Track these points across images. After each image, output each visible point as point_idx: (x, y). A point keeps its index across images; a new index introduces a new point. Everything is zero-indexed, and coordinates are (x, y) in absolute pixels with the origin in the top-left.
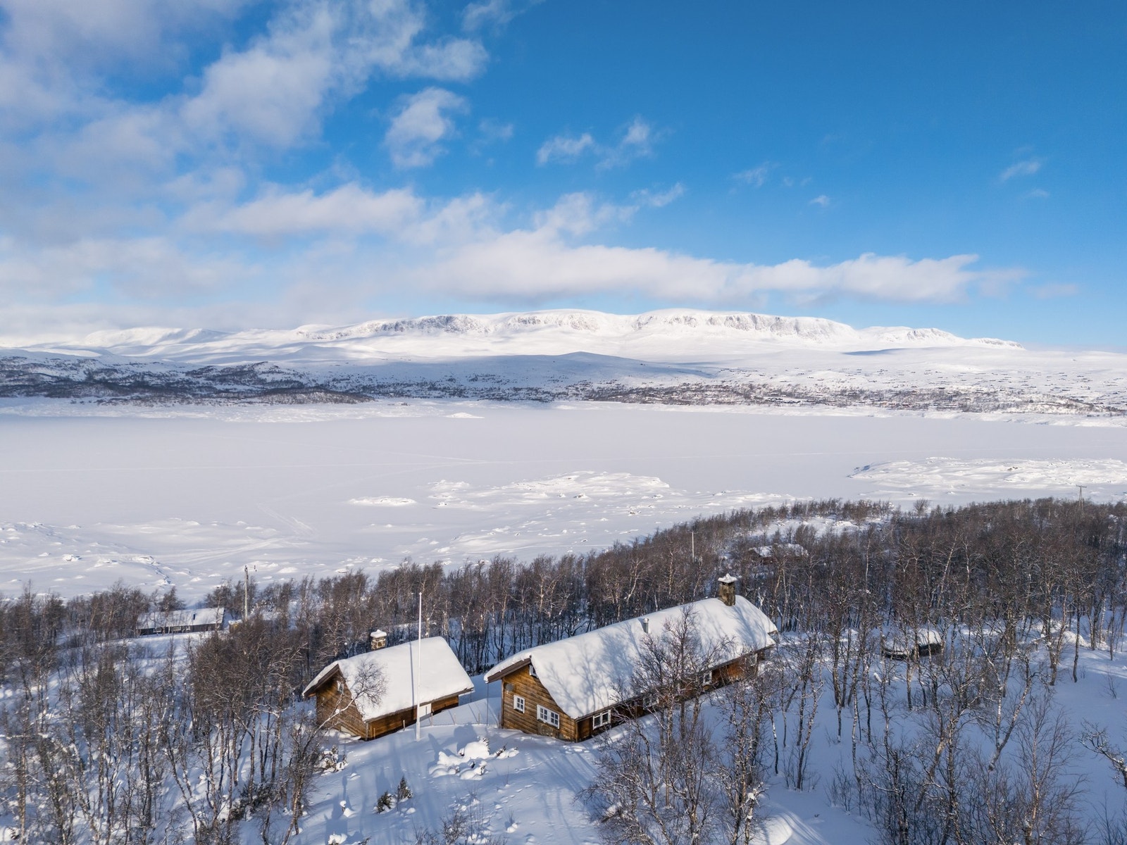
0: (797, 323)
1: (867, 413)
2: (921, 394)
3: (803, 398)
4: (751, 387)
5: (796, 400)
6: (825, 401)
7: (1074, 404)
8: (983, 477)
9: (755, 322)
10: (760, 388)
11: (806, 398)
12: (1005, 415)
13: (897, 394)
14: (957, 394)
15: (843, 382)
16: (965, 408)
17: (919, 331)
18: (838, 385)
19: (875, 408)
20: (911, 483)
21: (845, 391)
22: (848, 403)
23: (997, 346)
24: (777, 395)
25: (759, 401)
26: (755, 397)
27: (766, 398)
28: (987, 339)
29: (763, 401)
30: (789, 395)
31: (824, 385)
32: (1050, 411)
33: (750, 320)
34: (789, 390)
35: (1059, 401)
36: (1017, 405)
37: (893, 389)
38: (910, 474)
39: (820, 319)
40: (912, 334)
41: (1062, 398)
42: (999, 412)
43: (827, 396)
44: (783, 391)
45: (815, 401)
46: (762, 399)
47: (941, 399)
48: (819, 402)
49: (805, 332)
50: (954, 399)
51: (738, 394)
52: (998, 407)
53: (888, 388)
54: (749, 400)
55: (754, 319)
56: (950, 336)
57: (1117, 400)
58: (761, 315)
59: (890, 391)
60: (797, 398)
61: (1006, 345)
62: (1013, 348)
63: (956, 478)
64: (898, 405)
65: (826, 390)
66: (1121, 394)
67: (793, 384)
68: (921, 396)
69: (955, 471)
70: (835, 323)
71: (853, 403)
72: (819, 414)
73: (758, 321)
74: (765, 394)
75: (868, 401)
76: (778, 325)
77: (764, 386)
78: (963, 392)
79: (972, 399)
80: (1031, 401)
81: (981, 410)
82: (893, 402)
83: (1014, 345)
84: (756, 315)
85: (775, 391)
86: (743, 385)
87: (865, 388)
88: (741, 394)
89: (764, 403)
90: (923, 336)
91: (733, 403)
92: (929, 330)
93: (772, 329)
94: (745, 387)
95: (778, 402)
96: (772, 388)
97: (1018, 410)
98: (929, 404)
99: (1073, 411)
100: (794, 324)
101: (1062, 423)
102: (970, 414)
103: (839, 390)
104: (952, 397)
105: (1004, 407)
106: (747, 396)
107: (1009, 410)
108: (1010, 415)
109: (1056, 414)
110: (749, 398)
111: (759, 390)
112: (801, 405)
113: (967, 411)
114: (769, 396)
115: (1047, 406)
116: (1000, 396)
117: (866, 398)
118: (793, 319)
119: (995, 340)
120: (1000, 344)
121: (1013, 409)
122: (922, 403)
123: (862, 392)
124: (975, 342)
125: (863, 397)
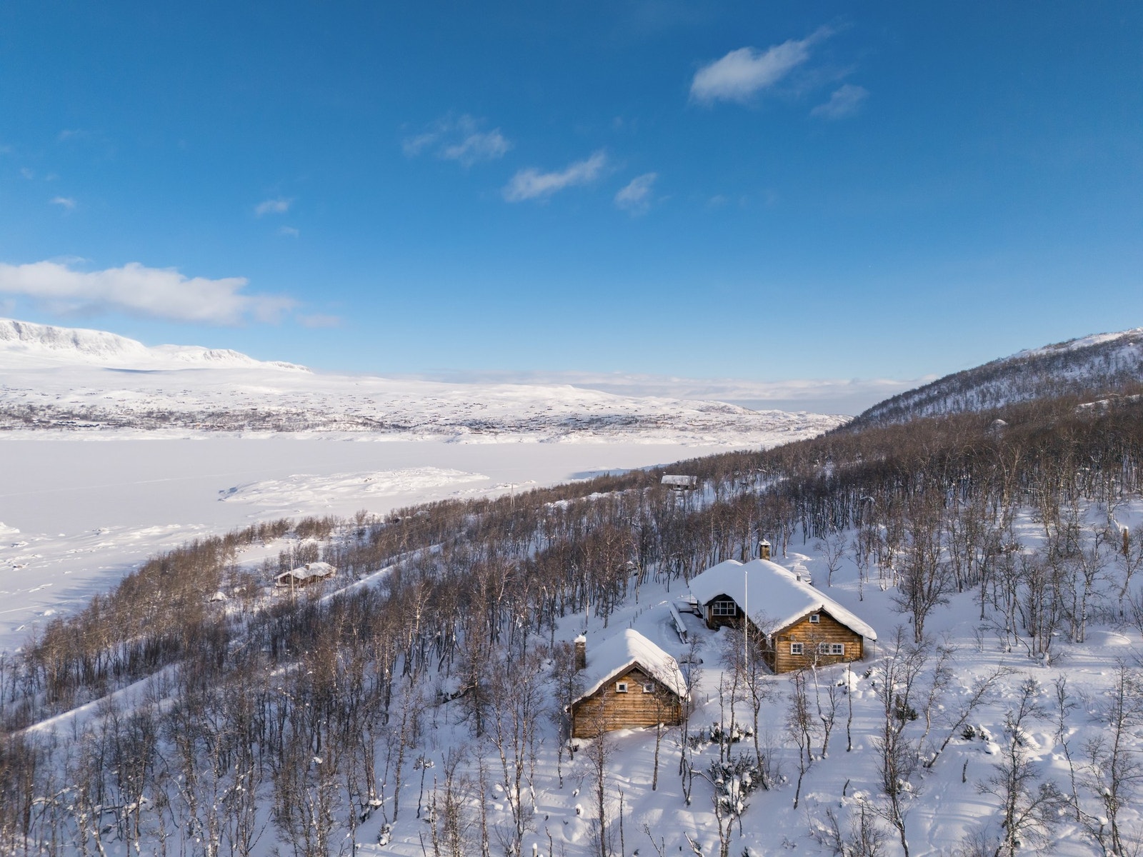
0: (75, 335)
1: (182, 436)
2: (234, 416)
3: (101, 420)
4: (32, 409)
5: (95, 424)
6: (129, 424)
7: (369, 422)
8: (347, 490)
9: (20, 332)
10: (43, 410)
11: (105, 420)
12: (315, 433)
13: (210, 416)
14: (269, 415)
15: (149, 403)
16: (279, 428)
17: (215, 351)
18: (143, 406)
19: (188, 430)
20: (288, 501)
21: (152, 413)
22: (158, 426)
23: (289, 369)
24: (68, 418)
25: (45, 425)
26: (40, 421)
27: (54, 422)
28: (281, 363)
29: (51, 425)
30: (84, 417)
31: (126, 406)
32: (351, 429)
33: (11, 328)
34: (83, 411)
35: (357, 420)
36: (324, 424)
37: (205, 410)
38: (283, 492)
39: (103, 332)
40: (209, 355)
41: (359, 418)
42: (309, 431)
43: (131, 418)
44: (74, 413)
45: (119, 425)
46: (49, 422)
47: (256, 420)
48: (124, 425)
49: (86, 346)
50: (267, 419)
51: (15, 417)
52: (307, 427)
53: (200, 410)
54: (31, 425)
55: (17, 326)
56: (246, 357)
57: (397, 418)
58: (27, 324)
59: (203, 412)
60: (94, 420)
61: (297, 368)
62: (303, 371)
63: (324, 492)
64: (212, 427)
65: (129, 412)
66: (400, 414)
67: (88, 404)
68: (234, 417)
69: (321, 486)
70: (122, 338)
71: (163, 425)
72: (127, 438)
73: (23, 329)
74: (52, 417)
75: (180, 423)
76: (50, 336)
77: (49, 407)
78: (274, 413)
79: (284, 419)
80: (335, 421)
81: (293, 430)
82: (207, 424)
83: (303, 369)
84: (20, 323)
85: (65, 413)
86: (19, 406)
87: (174, 410)
88: (18, 417)
89: (52, 427)
90: (220, 357)
91: (10, 428)
92: (226, 351)
93: (43, 341)
94: (22, 409)
95: (72, 427)
96: (60, 410)
97: (325, 429)
98: (244, 425)
99: (369, 429)
100: (71, 336)
101: (364, 439)
102: (284, 434)
103: (145, 411)
104: (265, 417)
105: (314, 426)
106: (28, 420)
107: (317, 429)
108: (318, 433)
109: (356, 431)
110: (31, 421)
111: (42, 413)
112: (102, 429)
113: (281, 430)
114: (57, 419)
115: (348, 425)
116: (308, 415)
117: (176, 419)
118: (68, 330)
119: (287, 364)
120: (291, 367)
121: (321, 428)
122: (236, 424)
123: (171, 413)
124: (269, 365)
125: (173, 419)
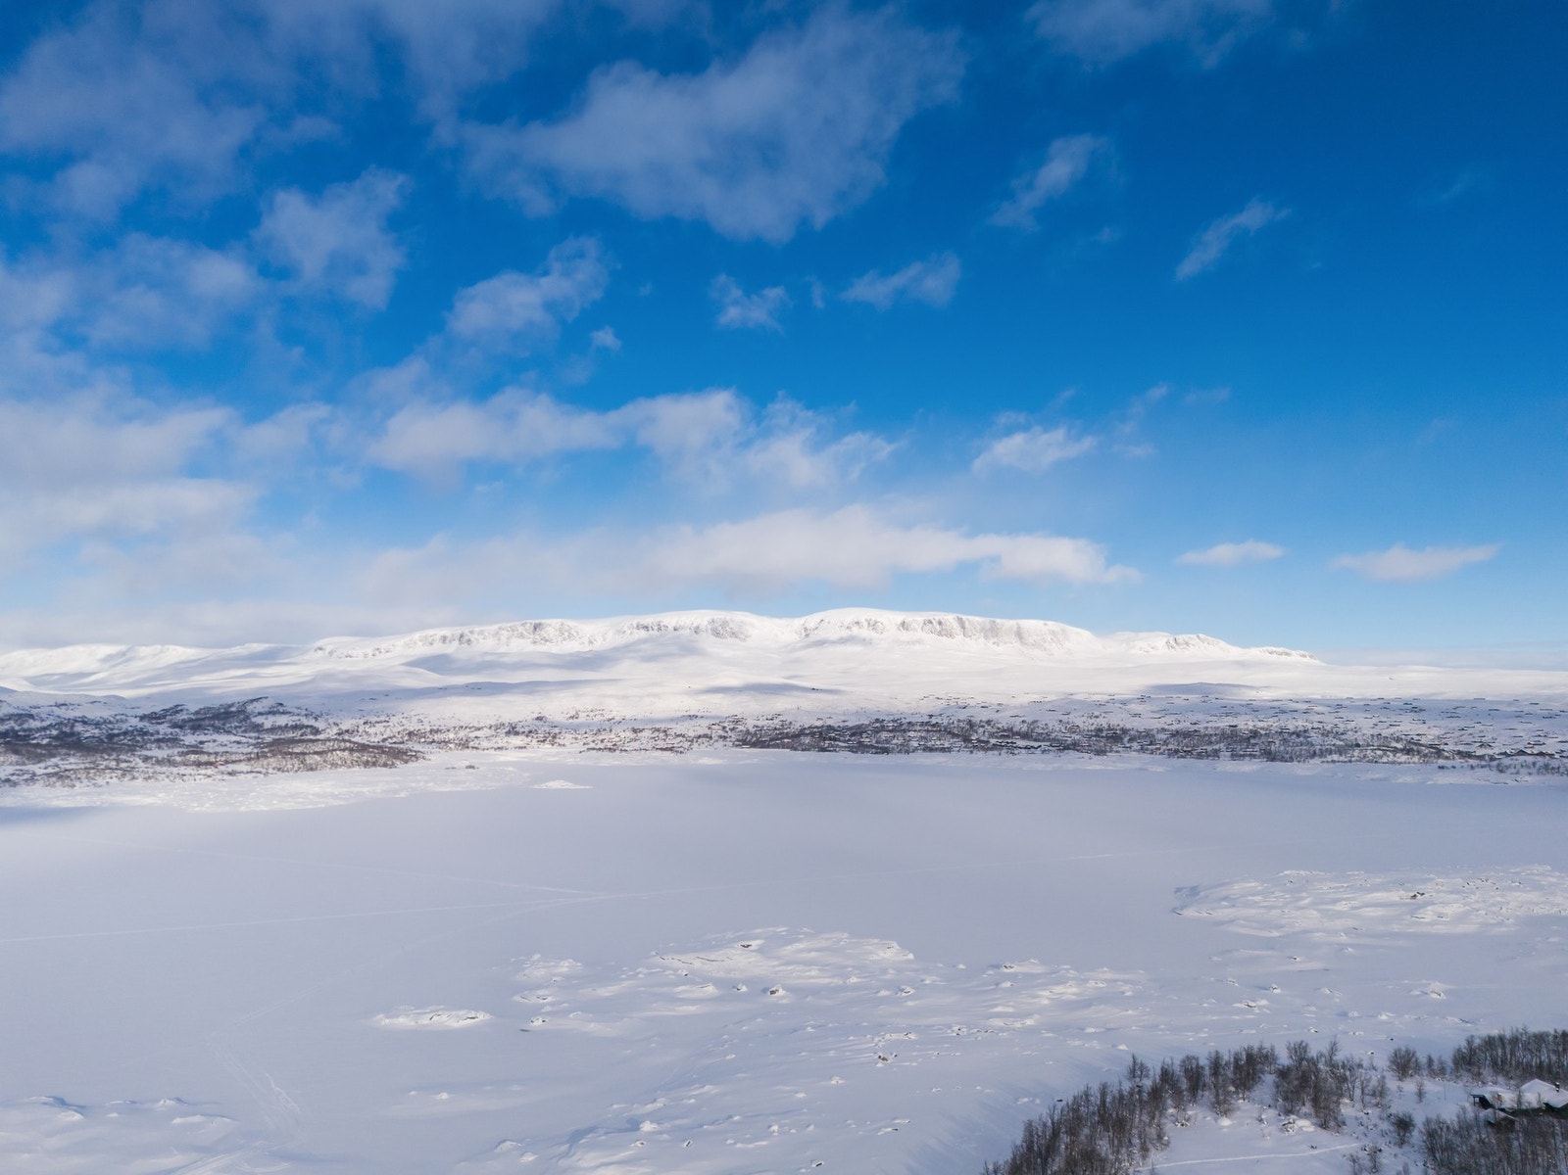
0: (1019, 628)
1: (1137, 765)
2: (1206, 735)
3: (1043, 741)
4: (971, 724)
5: (1036, 744)
6: (1074, 746)
7: (1415, 748)
9: (963, 627)
10: (983, 727)
11: (1049, 740)
12: (1325, 765)
13: (1173, 735)
14: (1255, 734)
15: (1097, 717)
16: (1271, 756)
17: (1181, 638)
18: (1091, 721)
19: (1146, 756)
21: (1101, 730)
22: (1108, 749)
23: (1284, 658)
24: (1008, 737)
25: (983, 746)
26: (979, 741)
27: (993, 741)
28: (1271, 649)
29: (990, 745)
30: (1025, 736)
31: (1071, 721)
32: (1385, 759)
33: (956, 625)
34: (1024, 728)
35: (1394, 744)
36: (1340, 751)
37: (1166, 727)
38: (1268, 908)
39: (1049, 622)
40: (1173, 643)
41: (1398, 740)
42: (1317, 761)
43: (1077, 737)
44: (1014, 730)
45: (1063, 747)
46: (987, 742)
47: (1235, 742)
48: (1067, 748)
49: (1031, 640)
50: (1253, 741)
51: (954, 735)
52: (1314, 755)
53: (1160, 726)
54: (970, 745)
55: (961, 622)
56: (1222, 644)
57: (1467, 739)
58: (970, 617)
59: (1164, 730)
60: (1035, 740)
61: (1295, 656)
62: (1305, 660)
64: (1176, 751)
65: (1074, 729)
66: (1470, 731)
67: (1029, 719)
68: (1206, 738)
70: (1069, 628)
71: (1115, 748)
72: (1071, 767)
73: (967, 625)
74: (992, 735)
75: (1135, 745)
76: (992, 632)
77: (989, 722)
78: (1263, 732)
79: (1277, 742)
80: (1358, 745)
81: (1291, 760)
82: (1170, 747)
83: (1304, 656)
84: (964, 617)
85: (1004, 731)
86: (959, 721)
87: (1128, 726)
88: (957, 736)
89: (991, 749)
90: (1187, 644)
91: (949, 750)
92: (1194, 636)
93: (986, 637)
94: (961, 724)
95: (1012, 749)
96: (1000, 726)
97: (1342, 758)
98: (1219, 750)
99: (1416, 759)
100: (1015, 629)
101: (1409, 779)
102: (1278, 764)
103: (1093, 728)
104: (1248, 739)
105: (1322, 754)
106: (967, 740)
107: (1329, 758)
108: (1332, 765)
109: (1394, 763)
110: (970, 741)
111: (981, 730)
112: (1044, 752)
113: (1273, 760)
114: (997, 737)
115: (1379, 753)
116: (1315, 738)
117: (1131, 740)
118: (1011, 623)
119: (1280, 650)
120: (1287, 654)
121: (1335, 757)
122: (1209, 748)
123: (1125, 731)
124: (1255, 653)
125: (1126, 739)
